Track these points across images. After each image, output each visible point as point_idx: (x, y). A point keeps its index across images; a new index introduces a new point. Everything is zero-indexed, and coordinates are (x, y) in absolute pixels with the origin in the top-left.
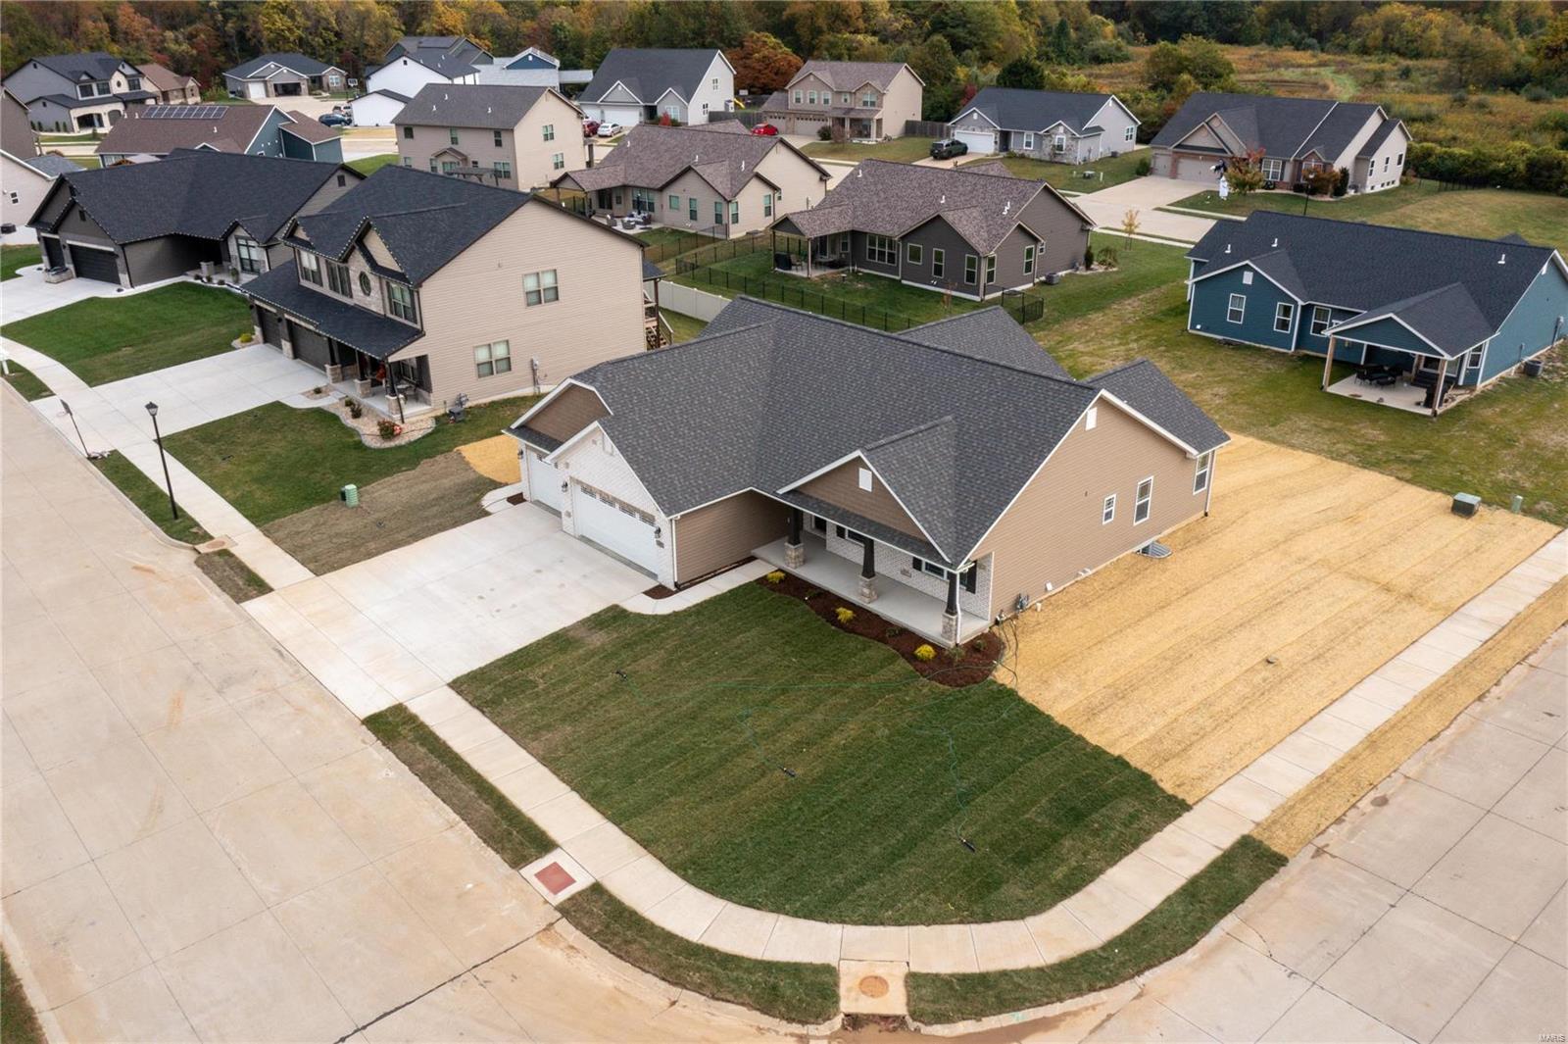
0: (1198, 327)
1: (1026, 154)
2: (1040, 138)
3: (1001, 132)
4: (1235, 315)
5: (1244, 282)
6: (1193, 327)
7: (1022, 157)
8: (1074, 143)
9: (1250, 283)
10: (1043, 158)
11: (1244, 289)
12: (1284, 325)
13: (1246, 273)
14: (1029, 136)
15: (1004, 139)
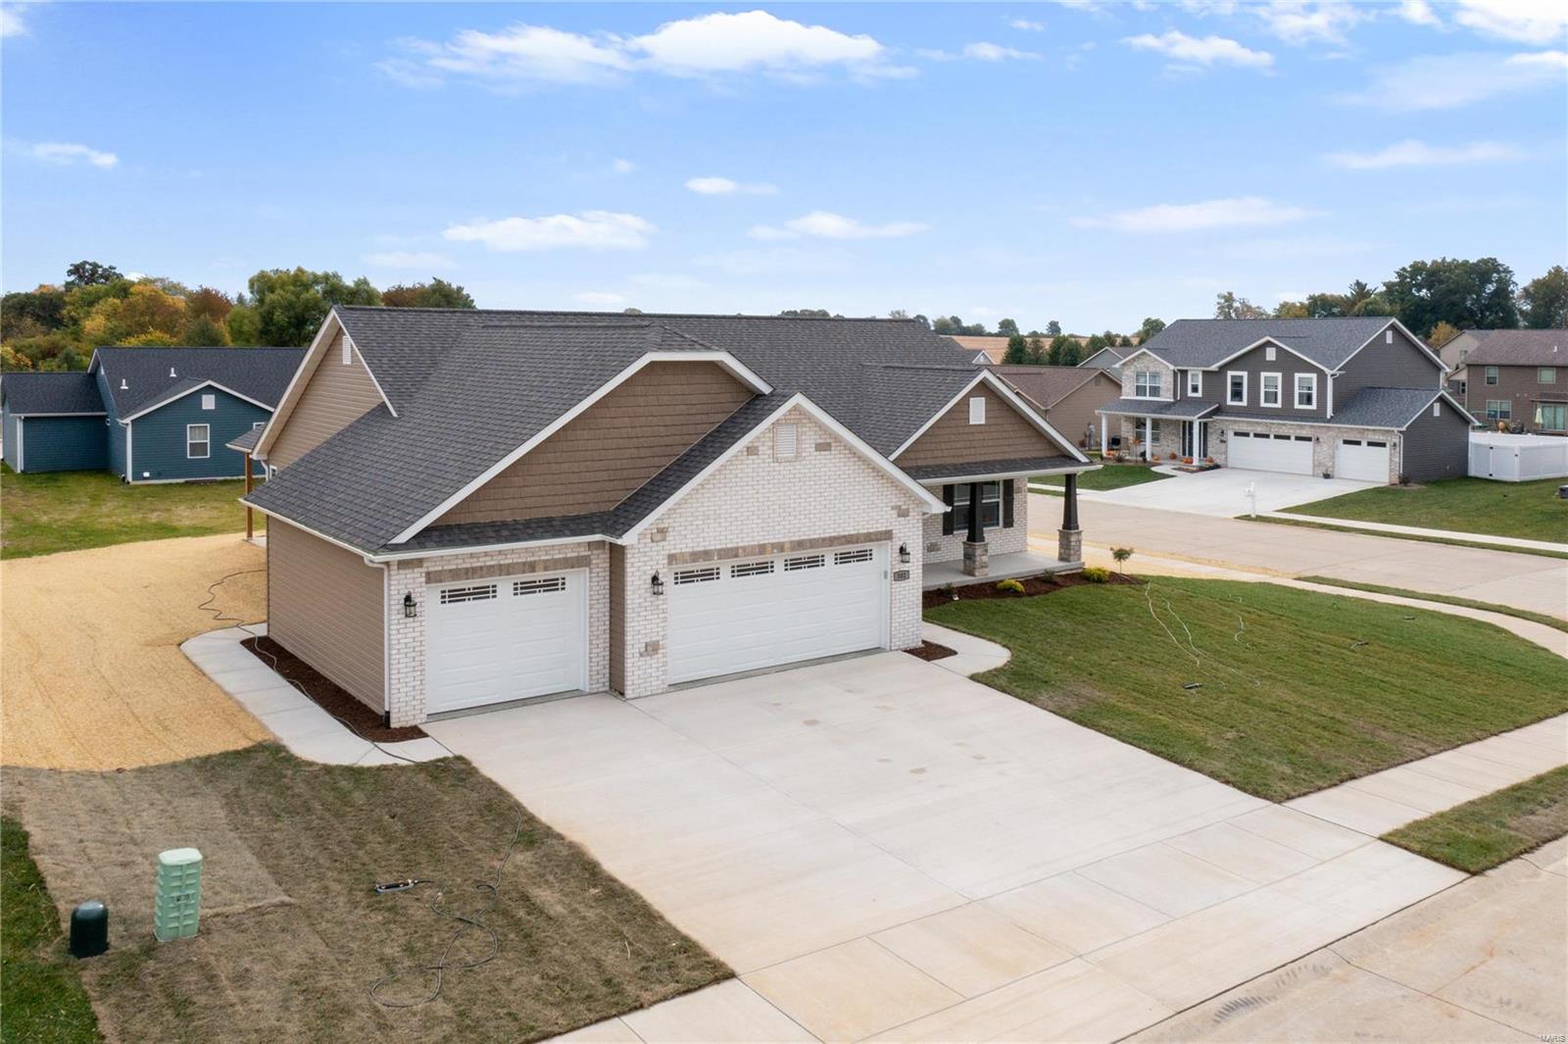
0: (146, 474)
4: (198, 448)
5: (205, 407)
6: (137, 476)
9: (212, 407)
11: (206, 416)
13: (205, 397)
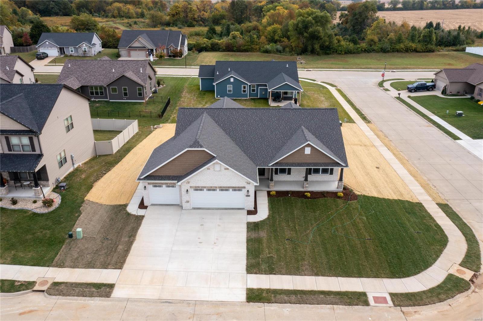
0: (219, 96)
1: (72, 54)
2: (76, 49)
3: (60, 48)
4: (230, 91)
5: (231, 81)
6: (217, 97)
7: (71, 56)
8: (90, 49)
9: (233, 81)
10: (79, 55)
11: (231, 83)
12: (244, 91)
13: (231, 79)
14: (71, 48)
15: (62, 51)
